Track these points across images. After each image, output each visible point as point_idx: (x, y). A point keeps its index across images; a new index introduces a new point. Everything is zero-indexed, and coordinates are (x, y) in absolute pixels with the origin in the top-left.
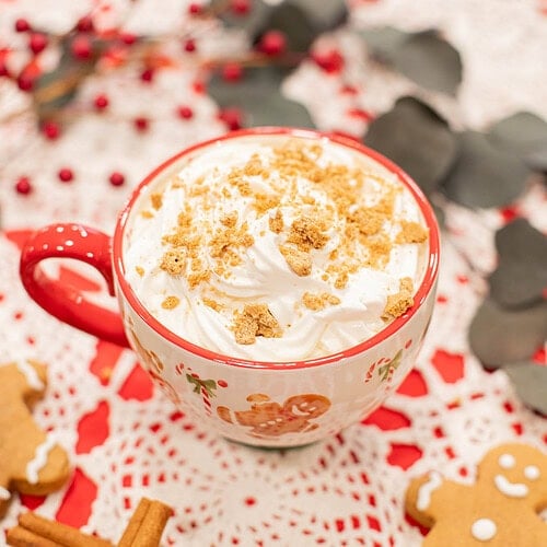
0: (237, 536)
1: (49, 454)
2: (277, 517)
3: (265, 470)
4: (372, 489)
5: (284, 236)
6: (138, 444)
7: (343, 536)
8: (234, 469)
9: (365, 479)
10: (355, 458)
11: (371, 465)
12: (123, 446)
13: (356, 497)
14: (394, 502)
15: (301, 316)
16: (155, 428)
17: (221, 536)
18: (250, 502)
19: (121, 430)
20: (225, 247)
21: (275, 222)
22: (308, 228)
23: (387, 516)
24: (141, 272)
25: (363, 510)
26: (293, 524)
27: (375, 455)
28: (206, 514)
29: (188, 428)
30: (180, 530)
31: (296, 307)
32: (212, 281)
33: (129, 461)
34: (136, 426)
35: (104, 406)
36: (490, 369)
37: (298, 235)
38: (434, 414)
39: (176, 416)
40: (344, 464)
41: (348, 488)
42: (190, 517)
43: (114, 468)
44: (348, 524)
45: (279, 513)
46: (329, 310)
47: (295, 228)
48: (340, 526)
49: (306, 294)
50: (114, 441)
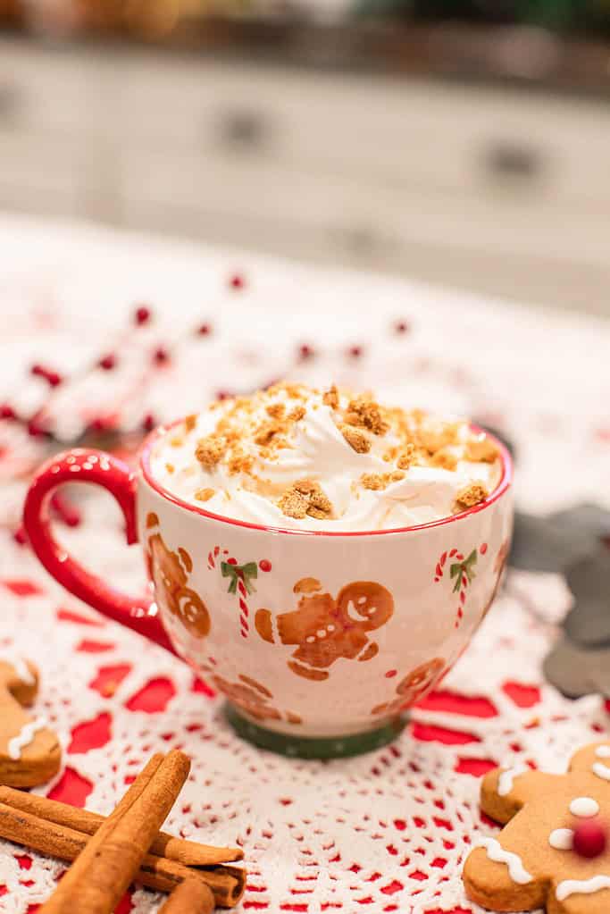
0: (269, 830)
1: (36, 733)
2: (319, 815)
3: (305, 774)
4: (439, 794)
5: (340, 417)
6: (146, 749)
7: (405, 834)
8: (265, 772)
9: (429, 785)
10: (415, 768)
11: (435, 773)
12: (128, 749)
13: (420, 801)
14: (466, 805)
15: (358, 497)
16: (167, 737)
17: (249, 832)
18: (286, 803)
19: (125, 736)
20: (271, 434)
21: (330, 395)
22: (366, 406)
23: (459, 816)
24: (170, 469)
25: (428, 812)
26: (340, 821)
27: (439, 765)
28: (230, 811)
29: (207, 738)
30: (197, 825)
31: (353, 489)
32: (255, 470)
33: (132, 763)
34: (143, 734)
35: (105, 717)
36: (572, 697)
37: (355, 415)
38: (508, 732)
39: (193, 728)
40: (402, 773)
41: (409, 793)
42: (211, 813)
43: (115, 769)
44: (411, 824)
45: (323, 811)
46: (392, 486)
47: (352, 409)
48: (400, 825)
49: (365, 474)
50: (116, 744)
